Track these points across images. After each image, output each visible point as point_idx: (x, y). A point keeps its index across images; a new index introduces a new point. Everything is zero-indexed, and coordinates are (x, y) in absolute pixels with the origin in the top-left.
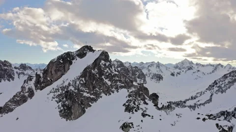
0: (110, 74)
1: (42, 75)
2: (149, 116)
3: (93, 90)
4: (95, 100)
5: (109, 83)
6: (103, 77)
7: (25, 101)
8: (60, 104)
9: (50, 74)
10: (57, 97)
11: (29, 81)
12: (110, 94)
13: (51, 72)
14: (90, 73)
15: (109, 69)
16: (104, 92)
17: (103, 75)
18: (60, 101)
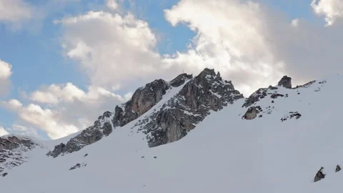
0: (220, 86)
1: (124, 109)
2: (282, 96)
3: (197, 107)
4: (200, 119)
5: (220, 96)
6: (210, 90)
7: (98, 138)
8: (150, 134)
9: (135, 106)
10: (145, 128)
11: (105, 117)
12: (222, 108)
13: (137, 103)
14: (193, 87)
15: (219, 82)
16: (212, 108)
17: (210, 88)
18: (150, 130)
